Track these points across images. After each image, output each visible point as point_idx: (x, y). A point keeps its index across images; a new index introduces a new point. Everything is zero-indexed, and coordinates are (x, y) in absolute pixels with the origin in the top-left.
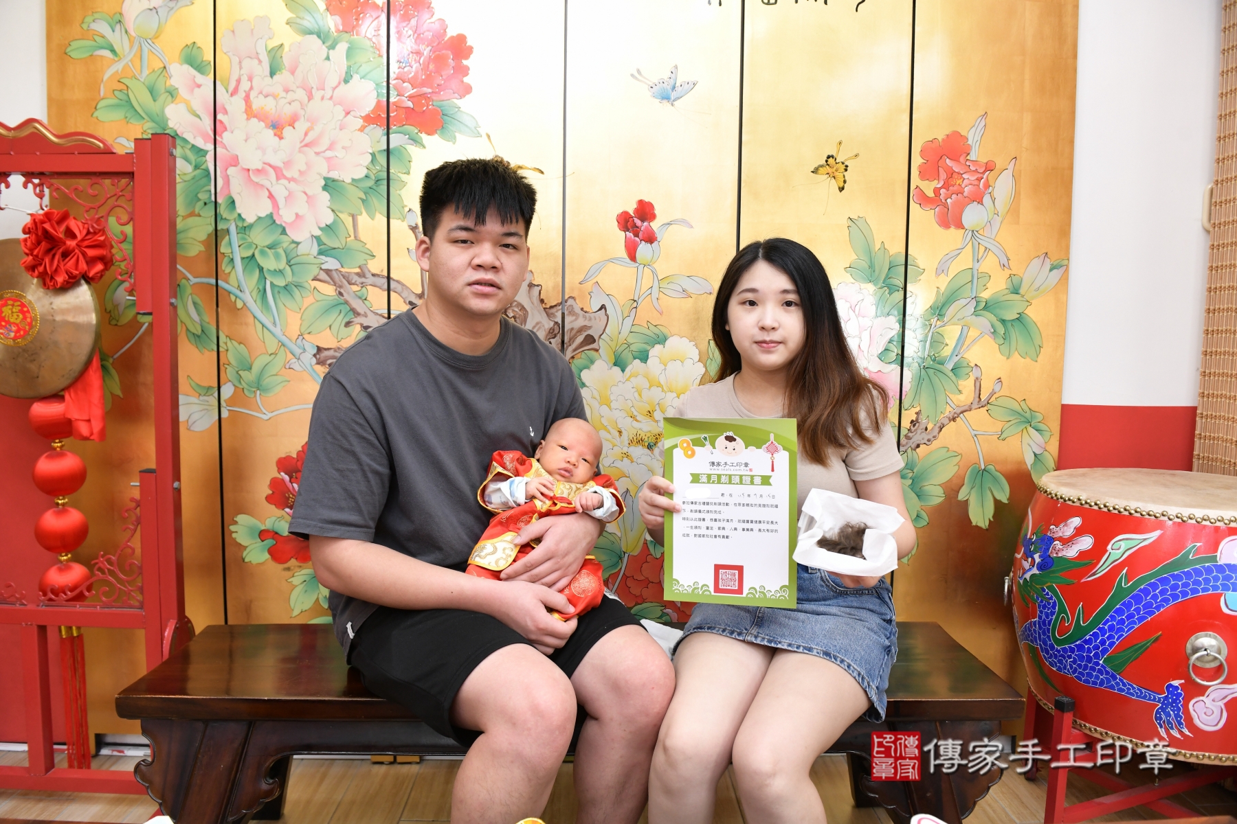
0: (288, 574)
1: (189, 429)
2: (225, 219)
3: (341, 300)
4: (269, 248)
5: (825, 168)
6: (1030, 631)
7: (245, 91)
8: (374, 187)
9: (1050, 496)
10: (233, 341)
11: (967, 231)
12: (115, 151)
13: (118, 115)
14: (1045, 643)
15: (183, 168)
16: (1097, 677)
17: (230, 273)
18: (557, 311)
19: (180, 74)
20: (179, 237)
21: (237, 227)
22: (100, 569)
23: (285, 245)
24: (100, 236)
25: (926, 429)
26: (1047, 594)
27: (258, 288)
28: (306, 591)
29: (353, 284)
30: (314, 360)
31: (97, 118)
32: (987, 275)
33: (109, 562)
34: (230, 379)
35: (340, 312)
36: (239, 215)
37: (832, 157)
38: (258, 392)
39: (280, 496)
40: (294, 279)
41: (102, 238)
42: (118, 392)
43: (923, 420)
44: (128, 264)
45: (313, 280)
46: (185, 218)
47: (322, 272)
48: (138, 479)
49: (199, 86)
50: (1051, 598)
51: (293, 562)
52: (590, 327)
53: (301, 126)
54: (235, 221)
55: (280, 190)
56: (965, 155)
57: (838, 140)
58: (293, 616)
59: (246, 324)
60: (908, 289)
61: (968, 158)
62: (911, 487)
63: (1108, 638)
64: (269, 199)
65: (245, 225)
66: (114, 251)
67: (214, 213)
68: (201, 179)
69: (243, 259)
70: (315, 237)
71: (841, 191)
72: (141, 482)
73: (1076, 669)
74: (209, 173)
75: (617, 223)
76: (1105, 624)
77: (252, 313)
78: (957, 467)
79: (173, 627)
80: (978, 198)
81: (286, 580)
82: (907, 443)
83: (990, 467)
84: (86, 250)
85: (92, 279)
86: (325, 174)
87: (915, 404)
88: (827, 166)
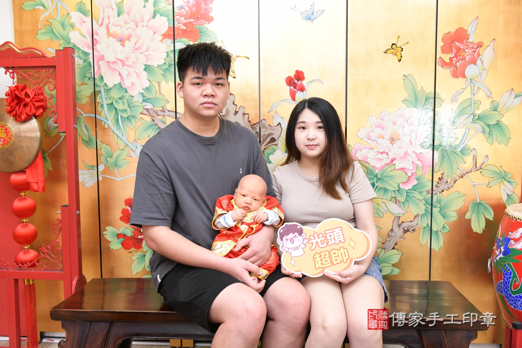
0: (130, 255)
1: (84, 186)
2: (99, 86)
3: (154, 123)
4: (120, 99)
5: (391, 50)
6: (500, 287)
7: (106, 24)
10: (104, 144)
11: (468, 79)
12: (46, 56)
13: (47, 37)
14: (507, 293)
15: (78, 62)
17: (101, 111)
18: (257, 126)
19: (75, 17)
20: (78, 95)
21: (104, 89)
22: (43, 253)
23: (127, 97)
24: (41, 96)
25: (447, 182)
26: (507, 268)
27: (115, 118)
28: (139, 263)
29: (159, 115)
31: (38, 39)
32: (479, 102)
33: (47, 249)
34: (102, 162)
35: (153, 129)
36: (105, 84)
37: (395, 44)
39: (126, 217)
40: (131, 114)
41: (42, 97)
42: (51, 169)
43: (445, 177)
44: (54, 109)
45: (140, 114)
46: (80, 85)
47: (144, 110)
48: (60, 209)
49: (85, 22)
50: (509, 270)
51: (133, 249)
52: (273, 134)
53: (133, 40)
54: (103, 86)
55: (124, 72)
56: (466, 39)
57: (398, 36)
58: (133, 275)
59: (110, 136)
60: (436, 110)
61: (468, 41)
62: (439, 212)
64: (119, 76)
65: (108, 88)
66: (47, 103)
67: (93, 83)
68: (87, 67)
69: (107, 104)
70: (141, 93)
71: (399, 62)
72: (62, 211)
74: (91, 64)
75: (286, 82)
77: (112, 130)
78: (464, 202)
79: (77, 280)
80: (474, 62)
81: (130, 258)
82: (437, 189)
83: (483, 201)
84: (34, 103)
85: (38, 116)
86: (145, 63)
87: (441, 169)
88: (392, 49)
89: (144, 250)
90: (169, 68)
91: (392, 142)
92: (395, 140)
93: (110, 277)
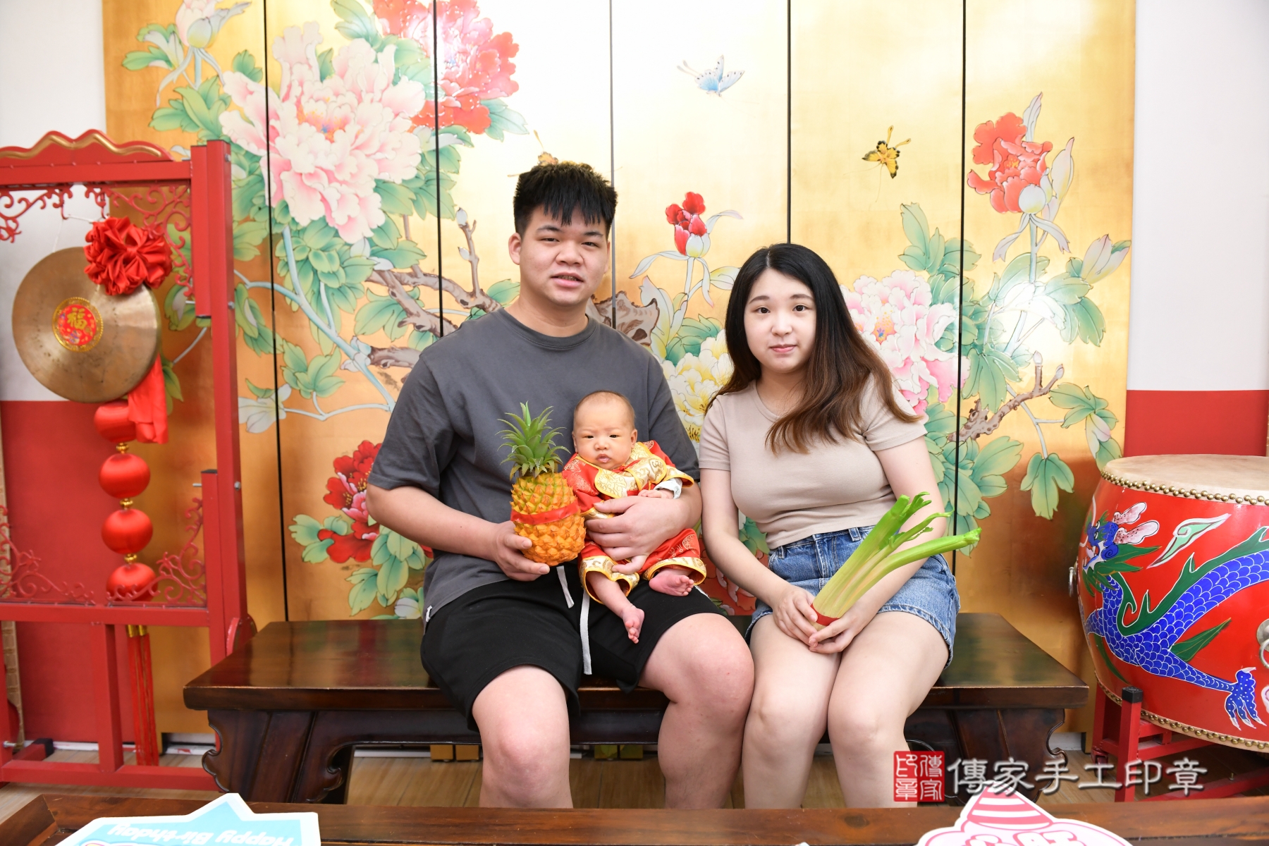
0: (346, 573)
1: (248, 431)
2: (280, 223)
3: (394, 300)
4: (323, 251)
5: (876, 155)
6: (1096, 621)
7: (296, 97)
8: (424, 187)
9: (1114, 483)
10: (290, 344)
11: (1024, 215)
12: (172, 159)
13: (173, 124)
14: (1111, 633)
15: (238, 174)
16: (1165, 666)
18: (608, 306)
19: (233, 82)
20: (237, 243)
21: (291, 230)
22: (166, 569)
23: (338, 247)
25: (986, 418)
26: (1113, 582)
27: (313, 291)
28: (364, 590)
29: (406, 284)
30: (369, 361)
31: (154, 128)
32: (1046, 259)
33: (173, 560)
34: (287, 381)
35: (393, 312)
36: (293, 219)
37: (884, 143)
38: (315, 394)
39: (338, 497)
40: (348, 281)
41: (161, 244)
42: (179, 396)
43: (982, 408)
44: (187, 269)
45: (366, 281)
46: (240, 223)
47: (374, 273)
48: (200, 479)
49: (251, 93)
50: (1117, 586)
51: (351, 561)
52: (641, 322)
53: (352, 129)
54: (289, 225)
55: (332, 193)
56: (1020, 136)
58: (353, 614)
59: (302, 326)
60: (964, 275)
62: (971, 477)
63: (1176, 625)
64: (321, 203)
65: (299, 228)
66: (173, 257)
67: (268, 217)
68: (255, 184)
69: (297, 262)
70: (367, 238)
71: (893, 177)
72: (203, 483)
73: (1143, 659)
74: (262, 180)
75: (666, 216)
76: (1172, 611)
77: (307, 315)
78: (1018, 457)
79: (236, 625)
80: (1035, 181)
81: (345, 579)
82: (966, 433)
83: (1053, 456)
84: (146, 256)
85: (153, 284)
86: (376, 176)
87: (974, 392)
88: (878, 153)
89: (376, 563)
90: (427, 186)
91: (880, 339)
92: (884, 335)
93: (306, 620)
